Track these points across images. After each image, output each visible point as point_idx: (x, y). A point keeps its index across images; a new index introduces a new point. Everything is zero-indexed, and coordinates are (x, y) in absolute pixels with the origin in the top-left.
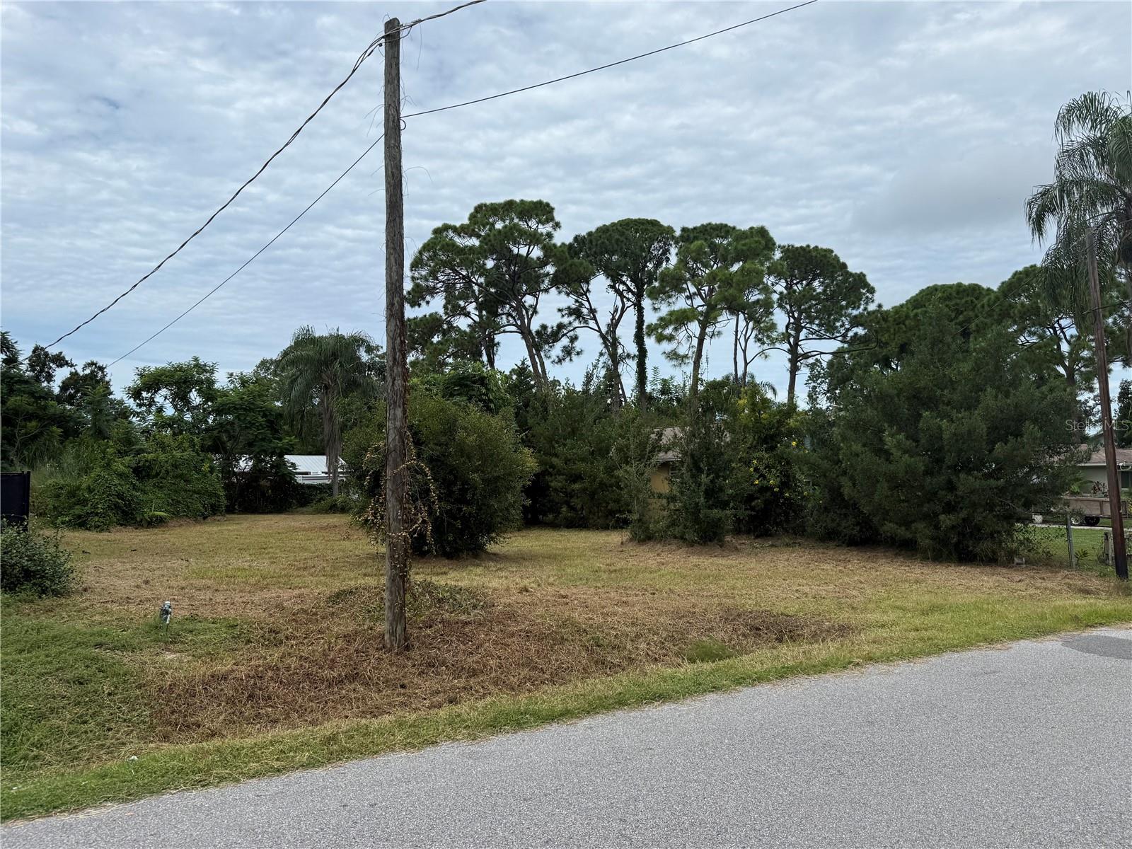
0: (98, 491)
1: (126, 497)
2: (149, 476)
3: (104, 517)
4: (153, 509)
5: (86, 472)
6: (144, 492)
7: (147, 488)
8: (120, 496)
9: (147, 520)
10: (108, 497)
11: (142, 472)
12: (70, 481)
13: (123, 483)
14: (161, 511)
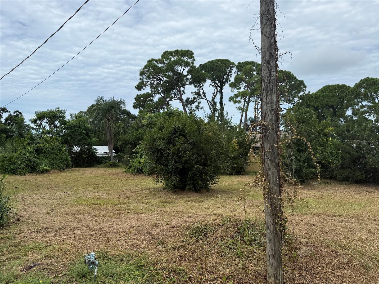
0: (21, 159)
1: (32, 161)
2: (41, 153)
3: (23, 170)
4: (43, 166)
5: (15, 151)
6: (39, 159)
7: (41, 158)
8: (30, 161)
9: (41, 171)
10: (25, 161)
11: (38, 151)
12: (9, 155)
13: (31, 155)
14: (47, 167)
